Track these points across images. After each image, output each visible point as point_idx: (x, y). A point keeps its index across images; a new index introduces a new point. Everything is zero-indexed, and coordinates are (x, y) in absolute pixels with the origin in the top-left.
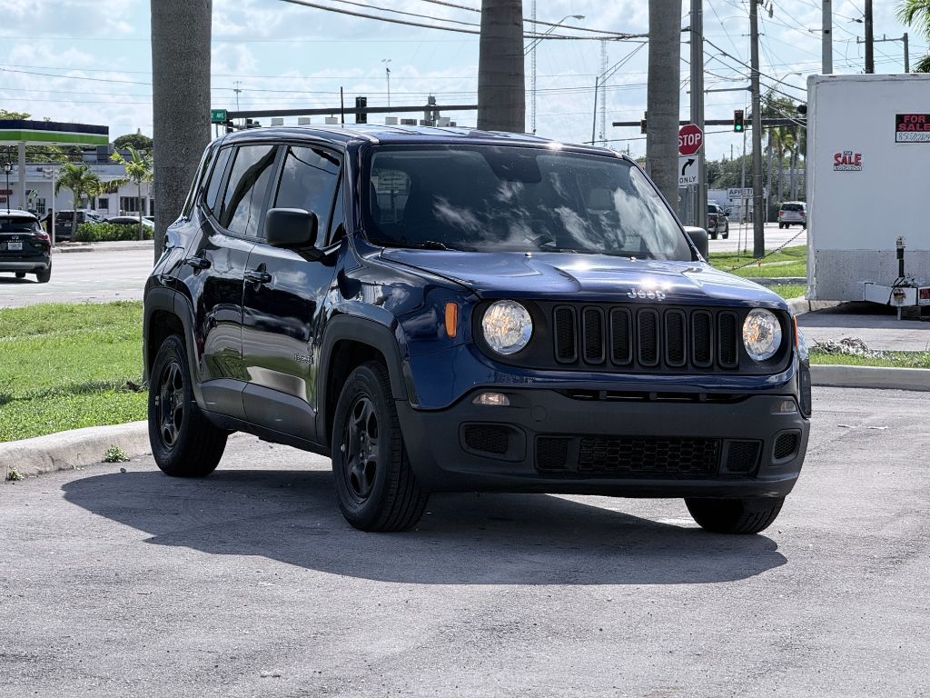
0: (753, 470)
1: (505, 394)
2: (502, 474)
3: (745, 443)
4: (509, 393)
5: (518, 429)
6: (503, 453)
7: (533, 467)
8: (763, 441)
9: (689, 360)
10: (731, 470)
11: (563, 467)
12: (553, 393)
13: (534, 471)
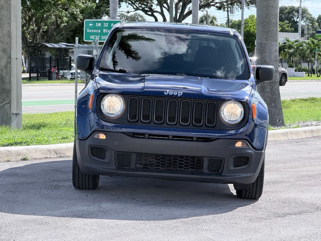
0: (220, 171)
1: (104, 134)
2: (102, 168)
3: (216, 160)
4: (106, 134)
5: (107, 149)
6: (103, 159)
7: (114, 166)
8: (224, 159)
9: (191, 122)
10: (210, 171)
11: (129, 166)
12: (123, 134)
13: (114, 167)
